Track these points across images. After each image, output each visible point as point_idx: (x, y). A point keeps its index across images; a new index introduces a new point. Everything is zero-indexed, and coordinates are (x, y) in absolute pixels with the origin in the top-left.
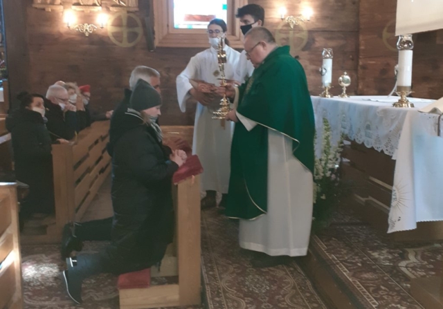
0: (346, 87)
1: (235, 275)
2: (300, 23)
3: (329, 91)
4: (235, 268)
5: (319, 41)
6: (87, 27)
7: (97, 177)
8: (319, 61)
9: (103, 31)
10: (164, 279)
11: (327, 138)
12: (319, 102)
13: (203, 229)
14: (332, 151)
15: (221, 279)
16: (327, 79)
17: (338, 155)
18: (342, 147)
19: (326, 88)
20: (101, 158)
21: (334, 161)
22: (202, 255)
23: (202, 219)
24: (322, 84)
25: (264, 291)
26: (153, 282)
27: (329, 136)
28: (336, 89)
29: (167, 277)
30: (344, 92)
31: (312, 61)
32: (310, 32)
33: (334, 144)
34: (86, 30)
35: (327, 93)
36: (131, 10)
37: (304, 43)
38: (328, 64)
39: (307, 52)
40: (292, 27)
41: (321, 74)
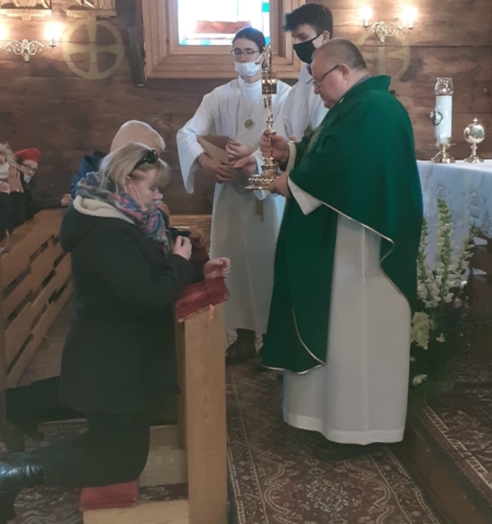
0: (477, 145)
1: (288, 480)
2: (397, 34)
3: (447, 151)
4: (287, 468)
5: (431, 64)
6: (26, 45)
7: (45, 308)
8: (430, 101)
9: (55, 51)
10: (163, 489)
11: (445, 234)
12: (431, 171)
13: (230, 397)
14: (455, 258)
15: (264, 488)
16: (445, 131)
17: (465, 264)
18: (471, 250)
19: (441, 146)
20: (52, 274)
21: (458, 274)
22: (228, 446)
23: (228, 380)
24: (435, 140)
25: (339, 509)
26: (143, 496)
27: (448, 231)
28: (459, 149)
29: (168, 487)
30: (475, 153)
31: (418, 100)
32: (414, 48)
33: (458, 245)
34: (26, 51)
35: (445, 155)
36: (103, 14)
37: (405, 68)
38: (445, 105)
39: (409, 84)
40: (383, 40)
41: (433, 122)
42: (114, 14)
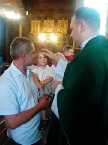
34: (47, 42)
42: (67, 34)
